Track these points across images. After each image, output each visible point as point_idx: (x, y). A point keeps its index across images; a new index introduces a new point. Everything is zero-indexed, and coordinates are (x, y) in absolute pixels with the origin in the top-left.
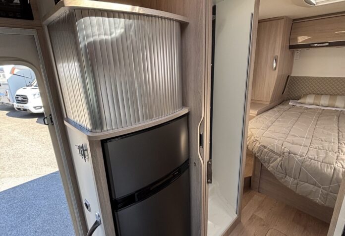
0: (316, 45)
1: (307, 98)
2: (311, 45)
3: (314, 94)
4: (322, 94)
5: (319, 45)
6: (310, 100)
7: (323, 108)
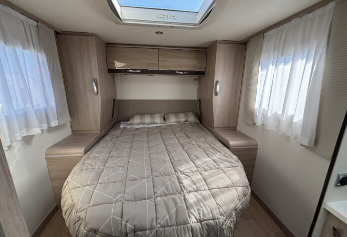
0: (131, 71)
1: (135, 119)
2: (128, 71)
3: (139, 114)
4: (144, 114)
5: (134, 71)
6: (137, 120)
7: (148, 126)
